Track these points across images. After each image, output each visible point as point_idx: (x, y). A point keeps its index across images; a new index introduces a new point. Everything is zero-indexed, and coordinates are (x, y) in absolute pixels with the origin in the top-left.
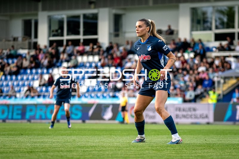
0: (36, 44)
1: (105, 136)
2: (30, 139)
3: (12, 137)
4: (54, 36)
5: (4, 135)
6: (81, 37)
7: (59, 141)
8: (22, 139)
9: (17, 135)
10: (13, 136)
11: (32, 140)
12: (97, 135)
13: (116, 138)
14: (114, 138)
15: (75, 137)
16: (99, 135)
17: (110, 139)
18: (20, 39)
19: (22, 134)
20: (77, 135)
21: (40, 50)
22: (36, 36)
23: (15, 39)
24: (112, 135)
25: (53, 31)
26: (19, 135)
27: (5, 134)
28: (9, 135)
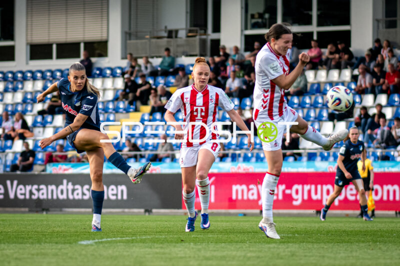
0: (216, 43)
1: (362, 245)
2: (199, 250)
3: (161, 245)
4: (255, 26)
5: (143, 241)
6: (314, 28)
7: (261, 254)
8: (180, 251)
9: (171, 242)
10: (161, 243)
11: (203, 253)
12: (345, 242)
13: (385, 248)
14: (380, 248)
15: (297, 246)
16: (348, 242)
17: (372, 252)
18: (182, 34)
19: (182, 241)
20: (301, 242)
21: (227, 56)
22: (217, 28)
23: (172, 34)
24: (376, 242)
25: (253, 16)
26: (176, 242)
27: (145, 239)
28: (155, 243)
